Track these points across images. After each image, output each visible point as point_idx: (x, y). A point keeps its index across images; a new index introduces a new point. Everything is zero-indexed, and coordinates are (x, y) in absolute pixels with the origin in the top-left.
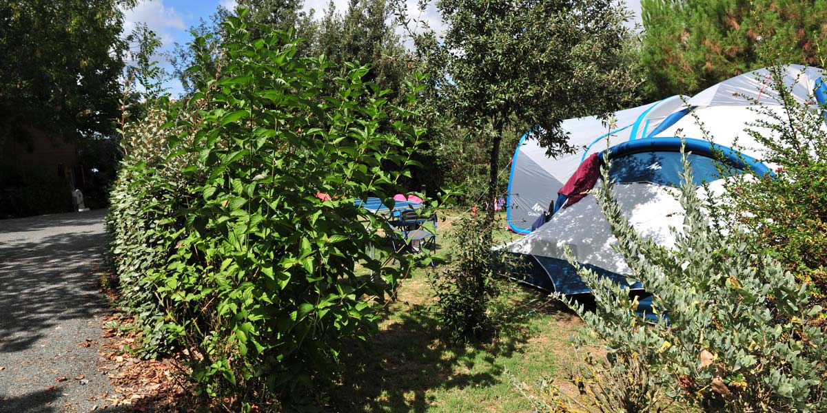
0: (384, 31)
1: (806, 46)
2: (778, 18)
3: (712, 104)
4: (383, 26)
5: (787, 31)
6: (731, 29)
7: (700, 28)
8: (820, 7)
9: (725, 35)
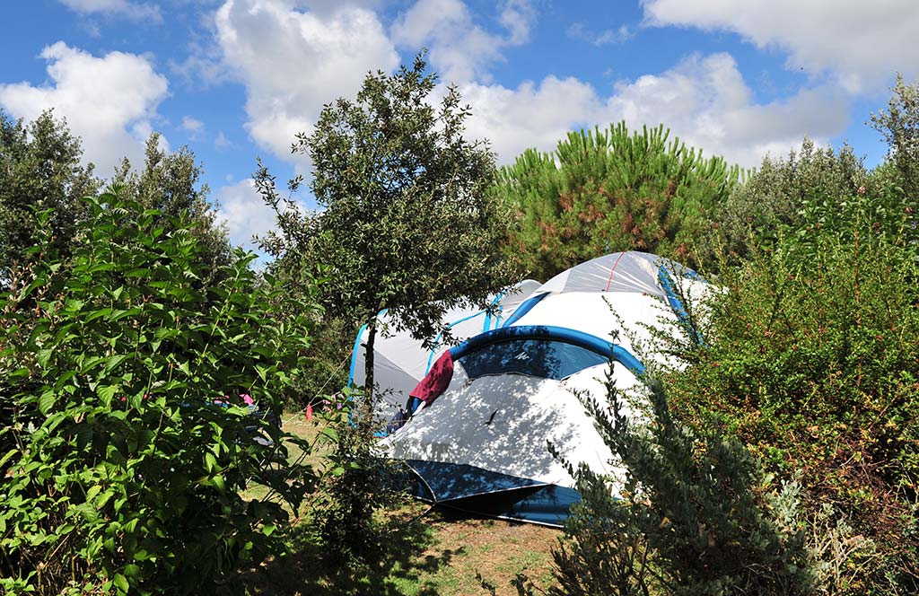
0: (191, 197)
1: (634, 231)
2: (606, 202)
3: (565, 291)
4: (189, 191)
5: (617, 215)
6: (564, 211)
7: (534, 208)
8: (644, 192)
9: (559, 217)
